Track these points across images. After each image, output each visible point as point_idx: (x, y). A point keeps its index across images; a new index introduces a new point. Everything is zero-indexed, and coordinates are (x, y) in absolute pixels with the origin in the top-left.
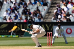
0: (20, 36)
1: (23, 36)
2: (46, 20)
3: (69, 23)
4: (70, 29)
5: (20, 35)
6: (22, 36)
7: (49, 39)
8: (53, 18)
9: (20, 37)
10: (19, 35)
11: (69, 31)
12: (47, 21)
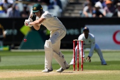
0: (13, 48)
1: (19, 47)
2: (70, 14)
5: (12, 46)
6: (17, 49)
8: (86, 8)
9: (13, 50)
10: (10, 45)
12: (73, 15)
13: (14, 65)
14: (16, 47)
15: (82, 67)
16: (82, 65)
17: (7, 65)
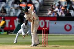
3: (68, 17)
4: (70, 25)
5: (9, 32)
7: (44, 37)
9: (9, 34)
11: (68, 27)
13: (10, 42)
14: (11, 32)
15: (47, 44)
16: (47, 43)
17: (6, 42)
